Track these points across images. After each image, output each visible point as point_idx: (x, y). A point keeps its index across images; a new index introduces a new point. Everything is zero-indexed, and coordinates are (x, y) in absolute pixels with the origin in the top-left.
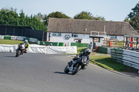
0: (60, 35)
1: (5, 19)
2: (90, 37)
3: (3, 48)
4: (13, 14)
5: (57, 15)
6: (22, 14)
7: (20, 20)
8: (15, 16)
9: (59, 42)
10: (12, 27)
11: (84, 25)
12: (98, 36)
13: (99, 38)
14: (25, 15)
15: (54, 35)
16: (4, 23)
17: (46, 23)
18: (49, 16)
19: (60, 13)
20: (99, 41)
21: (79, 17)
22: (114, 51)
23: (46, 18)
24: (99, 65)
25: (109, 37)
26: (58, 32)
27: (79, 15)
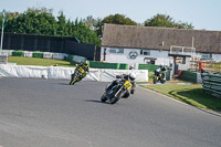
0: (122, 52)
1: (34, 25)
2: (170, 55)
3: (30, 71)
4: (46, 17)
5: (116, 20)
6: (62, 18)
7: (58, 26)
8: (51, 20)
9: (119, 62)
10: (46, 38)
11: (161, 35)
12: (183, 53)
13: (184, 57)
14: (67, 19)
15: (111, 51)
16: (34, 31)
17: (99, 33)
18: (104, 21)
19: (122, 17)
20: (184, 63)
21: (152, 23)
22: (207, 78)
23: (100, 24)
24: (184, 101)
25: (199, 56)
26: (118, 47)
27: (153, 20)
